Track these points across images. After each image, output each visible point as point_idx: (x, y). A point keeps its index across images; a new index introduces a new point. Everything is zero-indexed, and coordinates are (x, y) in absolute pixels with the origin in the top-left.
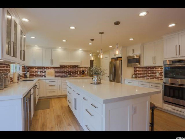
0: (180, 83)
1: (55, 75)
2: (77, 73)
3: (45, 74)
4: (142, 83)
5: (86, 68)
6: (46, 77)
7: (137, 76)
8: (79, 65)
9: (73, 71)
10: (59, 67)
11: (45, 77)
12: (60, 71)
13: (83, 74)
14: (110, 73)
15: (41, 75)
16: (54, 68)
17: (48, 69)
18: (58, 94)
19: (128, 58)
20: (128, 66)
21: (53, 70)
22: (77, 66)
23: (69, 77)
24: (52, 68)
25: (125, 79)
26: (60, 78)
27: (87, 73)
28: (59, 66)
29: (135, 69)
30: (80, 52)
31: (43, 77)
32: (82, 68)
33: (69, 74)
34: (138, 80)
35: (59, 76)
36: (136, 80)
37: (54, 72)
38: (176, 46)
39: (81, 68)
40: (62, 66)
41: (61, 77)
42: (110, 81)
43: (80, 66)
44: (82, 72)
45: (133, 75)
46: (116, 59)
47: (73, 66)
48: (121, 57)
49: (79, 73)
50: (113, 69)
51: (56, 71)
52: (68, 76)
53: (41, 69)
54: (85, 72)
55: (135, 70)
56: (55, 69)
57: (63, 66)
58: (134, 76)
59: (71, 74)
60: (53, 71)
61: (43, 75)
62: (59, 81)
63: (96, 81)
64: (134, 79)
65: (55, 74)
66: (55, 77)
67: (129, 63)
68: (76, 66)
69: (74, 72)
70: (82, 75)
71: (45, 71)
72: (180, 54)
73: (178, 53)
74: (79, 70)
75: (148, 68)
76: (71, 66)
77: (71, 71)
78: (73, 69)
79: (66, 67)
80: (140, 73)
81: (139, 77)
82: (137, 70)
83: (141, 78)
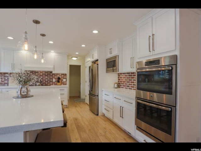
2: (53, 80)
5: (64, 74)
7: (120, 85)
9: (46, 79)
11: (8, 85)
13: (59, 82)
15: (3, 83)
19: (107, 60)
20: (107, 71)
23: (39, 85)
25: (103, 89)
27: (65, 81)
30: (53, 55)
31: (5, 85)
32: (59, 74)
38: (150, 36)
39: (57, 74)
44: (57, 79)
45: (115, 83)
47: (45, 72)
48: (98, 60)
49: (54, 80)
50: (90, 75)
53: (3, 75)
55: (118, 78)
57: (33, 72)
58: (116, 86)
61: (6, 83)
67: (108, 68)
68: (50, 73)
69: (48, 80)
71: (9, 78)
72: (153, 50)
73: (152, 46)
74: (55, 77)
75: (131, 74)
76: (43, 73)
77: (44, 78)
78: (47, 76)
79: (37, 73)
80: (124, 82)
81: (122, 87)
82: (120, 78)
83: (124, 89)
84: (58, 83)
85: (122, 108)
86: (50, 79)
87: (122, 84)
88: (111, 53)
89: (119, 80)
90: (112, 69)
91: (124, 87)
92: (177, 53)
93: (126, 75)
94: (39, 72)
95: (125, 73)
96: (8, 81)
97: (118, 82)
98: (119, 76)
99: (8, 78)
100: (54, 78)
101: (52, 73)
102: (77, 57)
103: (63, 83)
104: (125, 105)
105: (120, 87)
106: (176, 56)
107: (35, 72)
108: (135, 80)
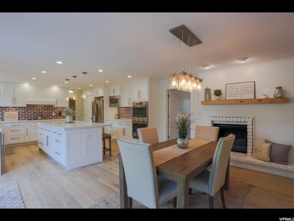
0: (141, 121)
1: (19, 118)
2: (52, 114)
3: (4, 116)
4: (120, 123)
5: (63, 108)
6: (5, 120)
7: (120, 117)
8: (54, 105)
10: (26, 108)
11: (3, 120)
12: (27, 112)
13: (60, 115)
14: (93, 114)
16: (17, 108)
17: (7, 110)
18: (24, 140)
19: (110, 97)
20: (110, 106)
21: (16, 111)
22: (51, 106)
24: (14, 109)
25: (107, 120)
26: (26, 121)
28: (26, 106)
29: (119, 109)
32: (59, 108)
33: (39, 116)
34: (120, 120)
35: (25, 119)
36: (119, 120)
37: (18, 113)
39: (57, 108)
40: (29, 106)
41: (28, 119)
42: (93, 122)
43: (56, 106)
44: (58, 113)
45: (116, 115)
46: (99, 98)
47: (45, 106)
48: (103, 97)
49: (54, 114)
50: (95, 108)
51: (20, 112)
52: (39, 118)
54: (63, 114)
55: (118, 111)
56: (19, 109)
57: (31, 106)
58: (117, 117)
59: (42, 116)
60: (16, 113)
62: (26, 125)
63: (68, 120)
64: (117, 120)
65: (19, 116)
66: (19, 120)
67: (111, 103)
69: (47, 114)
70: (58, 117)
71: (4, 113)
72: (140, 98)
73: (139, 97)
74: (55, 111)
75: (128, 108)
76: (42, 106)
77: (43, 112)
78: (46, 110)
79: (35, 107)
80: (123, 114)
81: (121, 118)
82: (120, 111)
83: (123, 119)
84: (59, 117)
85: (124, 130)
86: (49, 112)
87: (121, 115)
88: (114, 93)
89: (119, 112)
90: (113, 104)
91: (123, 117)
92: (148, 101)
93: (125, 108)
94: (38, 106)
95: (124, 108)
96: (2, 116)
97: (118, 114)
98: (118, 109)
99: (2, 112)
100: (53, 112)
101: (52, 106)
102: (73, 90)
103: (63, 117)
104: (126, 127)
105: (119, 118)
106: (148, 102)
107: (33, 106)
108: (131, 112)
